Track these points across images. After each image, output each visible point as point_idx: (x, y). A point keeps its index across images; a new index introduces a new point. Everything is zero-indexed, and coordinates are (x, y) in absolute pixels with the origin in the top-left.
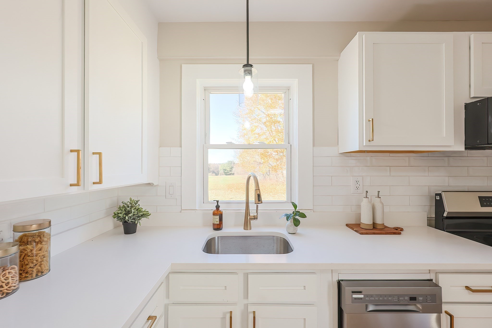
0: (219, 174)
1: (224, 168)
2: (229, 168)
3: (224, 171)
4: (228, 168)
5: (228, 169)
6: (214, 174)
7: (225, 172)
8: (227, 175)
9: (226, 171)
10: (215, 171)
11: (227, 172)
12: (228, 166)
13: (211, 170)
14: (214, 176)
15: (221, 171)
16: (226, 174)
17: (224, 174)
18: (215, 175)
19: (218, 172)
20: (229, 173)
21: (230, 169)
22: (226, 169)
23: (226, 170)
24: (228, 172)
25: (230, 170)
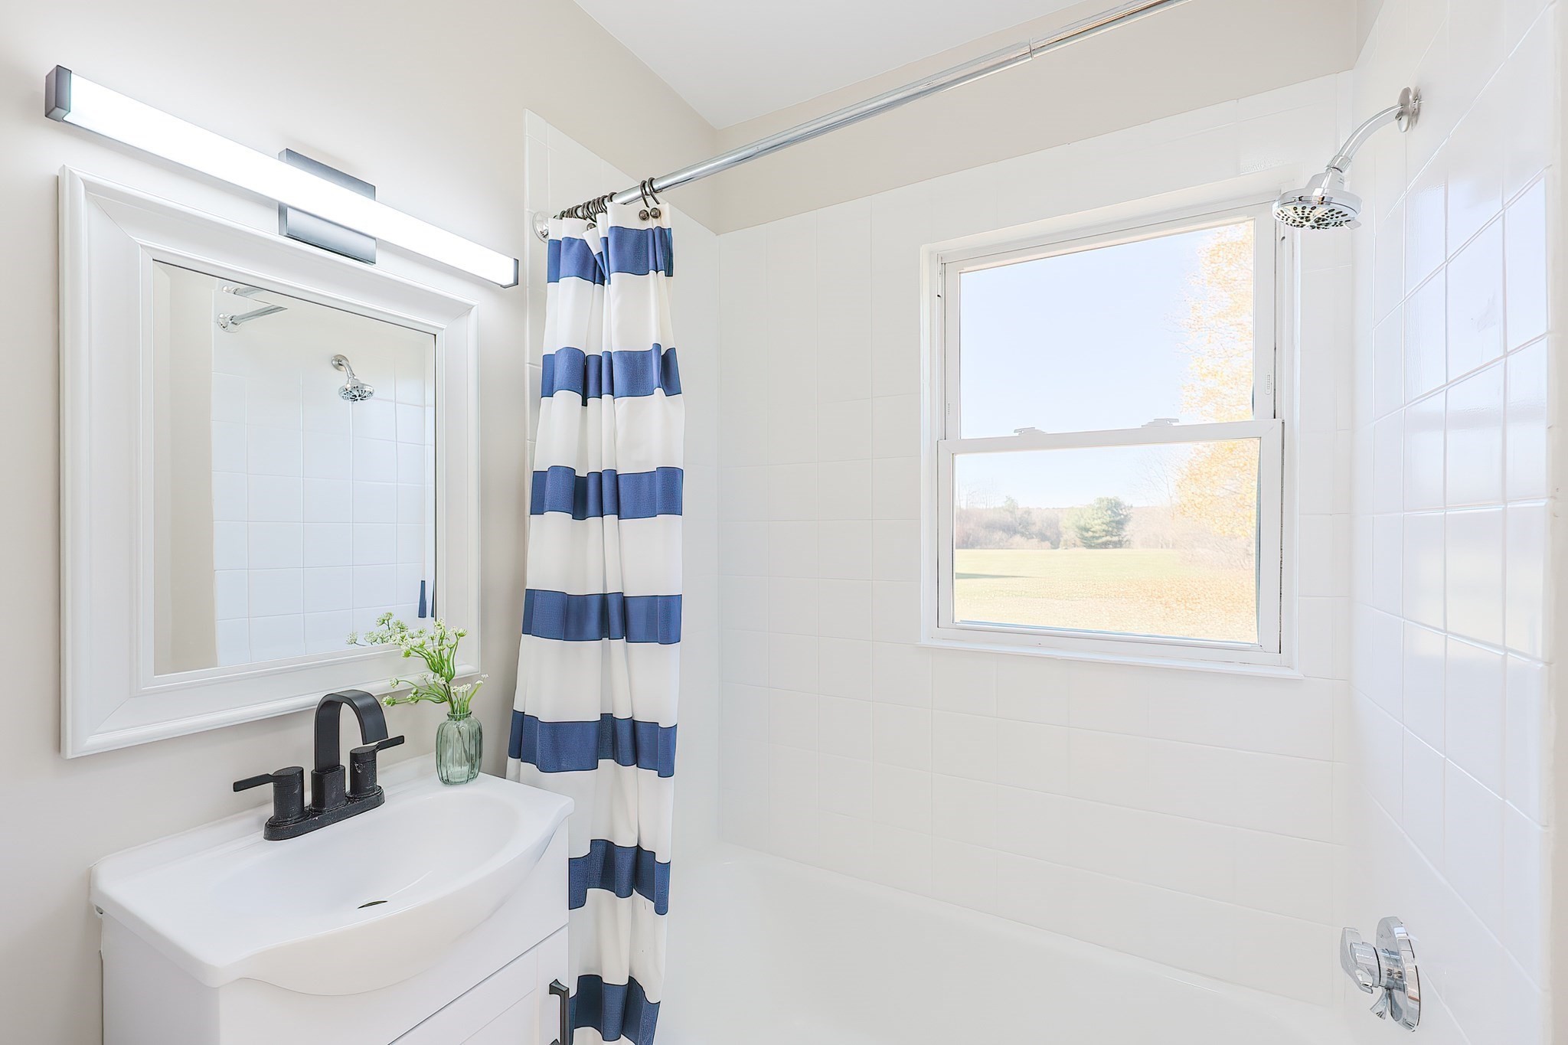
0: (1062, 543)
1: (1082, 523)
2: (1099, 521)
3: (1082, 535)
4: (1096, 522)
5: (1097, 527)
6: (1047, 542)
7: (1084, 538)
8: (1090, 547)
9: (1090, 534)
10: (1048, 534)
11: (1093, 537)
12: (1095, 516)
13: (1035, 529)
14: (1048, 549)
15: (1071, 535)
16: (1090, 542)
17: (1078, 542)
18: (1050, 545)
19: (1059, 535)
20: (1100, 541)
21: (1104, 527)
22: (1088, 526)
23: (1087, 530)
24: (1098, 538)
25: (1104, 530)
